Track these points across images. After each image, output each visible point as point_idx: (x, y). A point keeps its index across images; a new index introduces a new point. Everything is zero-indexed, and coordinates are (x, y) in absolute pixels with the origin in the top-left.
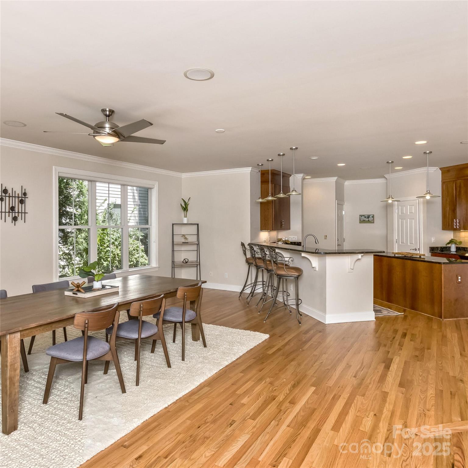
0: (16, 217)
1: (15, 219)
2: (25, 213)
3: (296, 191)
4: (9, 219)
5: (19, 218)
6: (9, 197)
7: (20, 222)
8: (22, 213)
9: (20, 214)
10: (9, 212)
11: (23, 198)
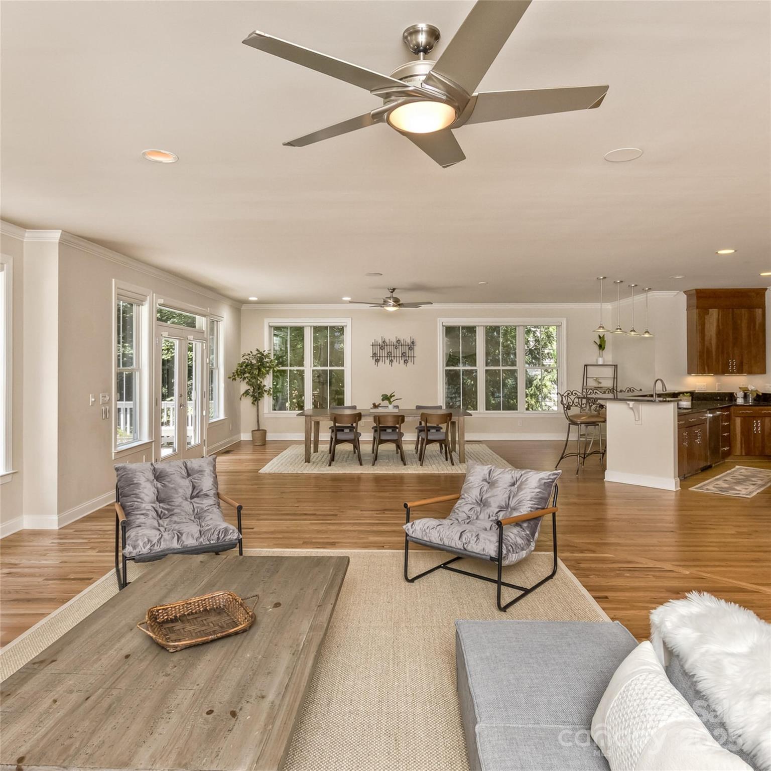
0: (407, 360)
1: (406, 362)
2: (413, 357)
3: (603, 327)
4: (402, 362)
5: (409, 361)
6: (402, 345)
7: (410, 364)
8: (411, 357)
9: (410, 358)
10: (402, 357)
11: (412, 346)
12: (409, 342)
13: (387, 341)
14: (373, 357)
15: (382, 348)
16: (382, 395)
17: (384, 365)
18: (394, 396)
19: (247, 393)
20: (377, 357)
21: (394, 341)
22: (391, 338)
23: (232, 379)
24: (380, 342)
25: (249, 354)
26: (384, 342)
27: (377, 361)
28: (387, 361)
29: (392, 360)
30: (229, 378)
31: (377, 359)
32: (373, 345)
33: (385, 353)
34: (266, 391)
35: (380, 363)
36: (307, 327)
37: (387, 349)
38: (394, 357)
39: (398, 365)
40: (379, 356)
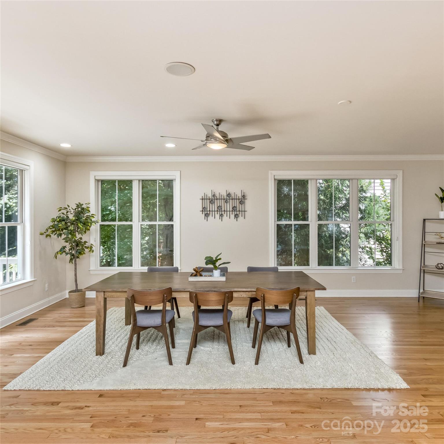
0: (238, 214)
1: (236, 216)
2: (244, 211)
4: (232, 216)
5: (240, 215)
6: (232, 199)
7: (241, 218)
9: (241, 212)
10: (232, 211)
11: (242, 200)
12: (239, 195)
13: (218, 195)
14: (203, 211)
15: (212, 202)
16: (206, 258)
17: (214, 220)
18: (220, 259)
19: (63, 250)
20: (207, 211)
21: (224, 194)
22: (221, 190)
23: (45, 235)
24: (210, 195)
25: (66, 208)
26: (214, 196)
27: (207, 215)
28: (217, 216)
29: (222, 214)
30: (41, 234)
31: (207, 213)
32: (202, 199)
33: (214, 207)
34: (87, 248)
35: (210, 218)
36: (135, 181)
37: (217, 203)
38: (224, 211)
39: (229, 220)
40: (208, 210)
